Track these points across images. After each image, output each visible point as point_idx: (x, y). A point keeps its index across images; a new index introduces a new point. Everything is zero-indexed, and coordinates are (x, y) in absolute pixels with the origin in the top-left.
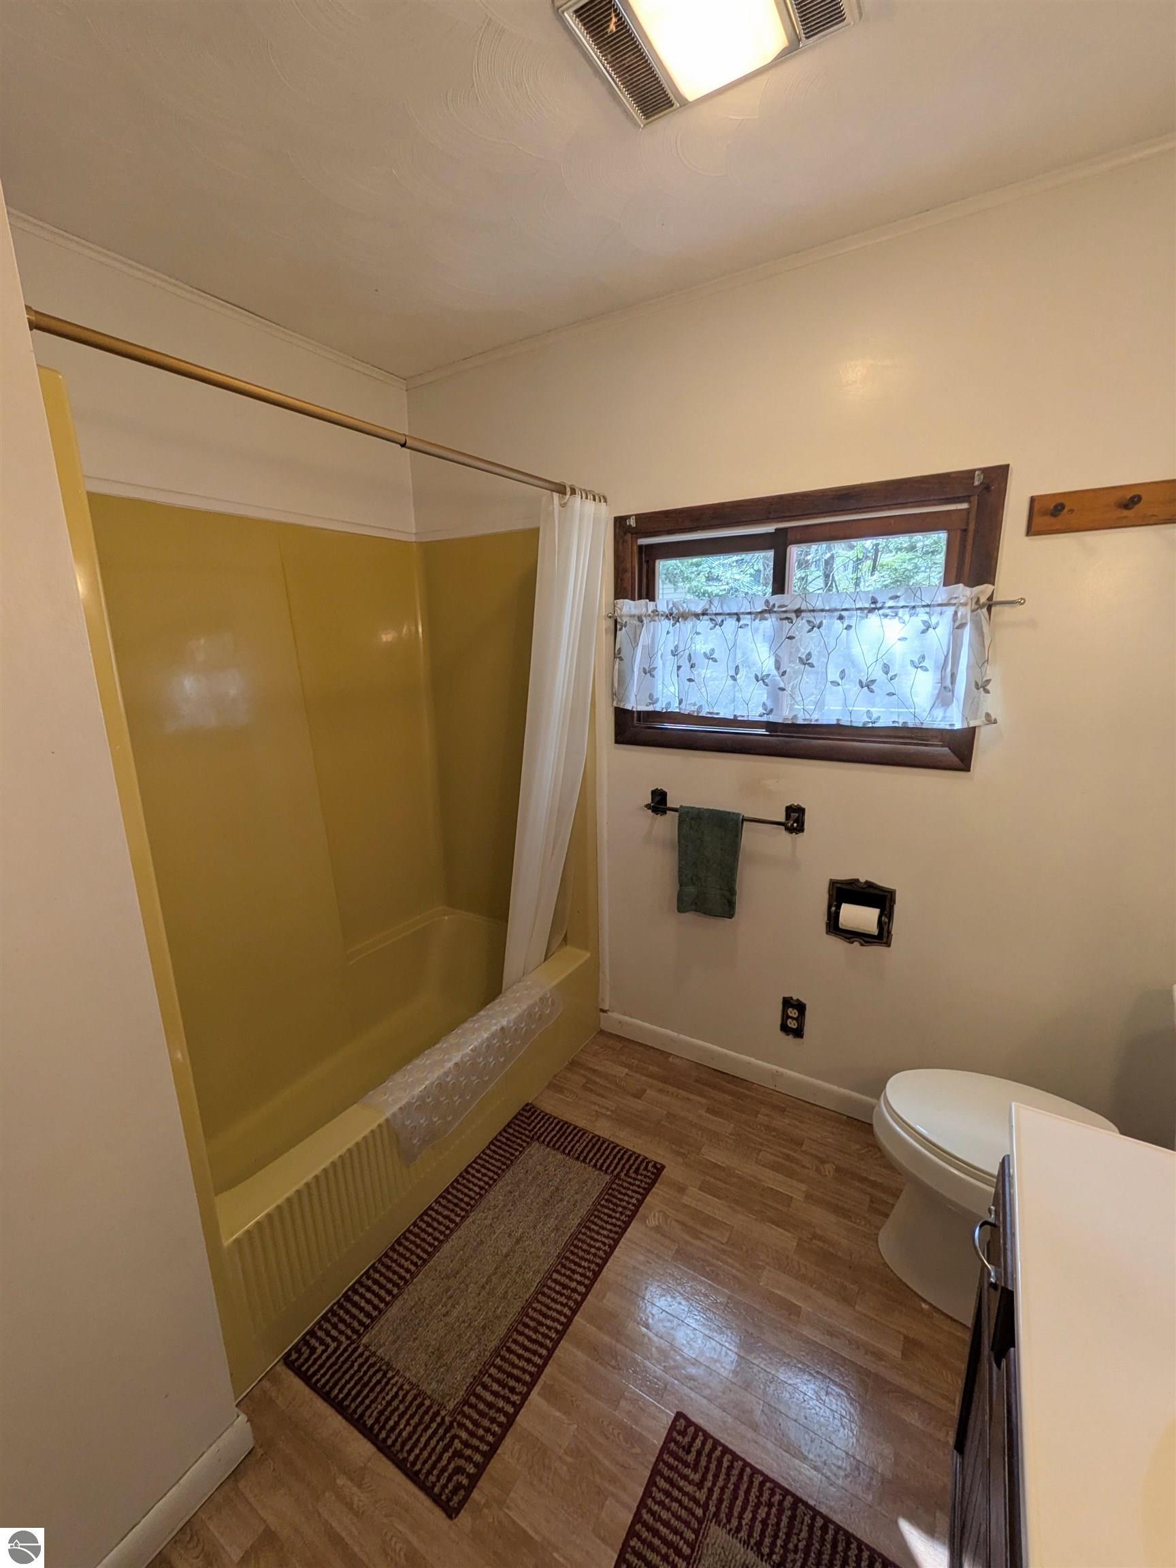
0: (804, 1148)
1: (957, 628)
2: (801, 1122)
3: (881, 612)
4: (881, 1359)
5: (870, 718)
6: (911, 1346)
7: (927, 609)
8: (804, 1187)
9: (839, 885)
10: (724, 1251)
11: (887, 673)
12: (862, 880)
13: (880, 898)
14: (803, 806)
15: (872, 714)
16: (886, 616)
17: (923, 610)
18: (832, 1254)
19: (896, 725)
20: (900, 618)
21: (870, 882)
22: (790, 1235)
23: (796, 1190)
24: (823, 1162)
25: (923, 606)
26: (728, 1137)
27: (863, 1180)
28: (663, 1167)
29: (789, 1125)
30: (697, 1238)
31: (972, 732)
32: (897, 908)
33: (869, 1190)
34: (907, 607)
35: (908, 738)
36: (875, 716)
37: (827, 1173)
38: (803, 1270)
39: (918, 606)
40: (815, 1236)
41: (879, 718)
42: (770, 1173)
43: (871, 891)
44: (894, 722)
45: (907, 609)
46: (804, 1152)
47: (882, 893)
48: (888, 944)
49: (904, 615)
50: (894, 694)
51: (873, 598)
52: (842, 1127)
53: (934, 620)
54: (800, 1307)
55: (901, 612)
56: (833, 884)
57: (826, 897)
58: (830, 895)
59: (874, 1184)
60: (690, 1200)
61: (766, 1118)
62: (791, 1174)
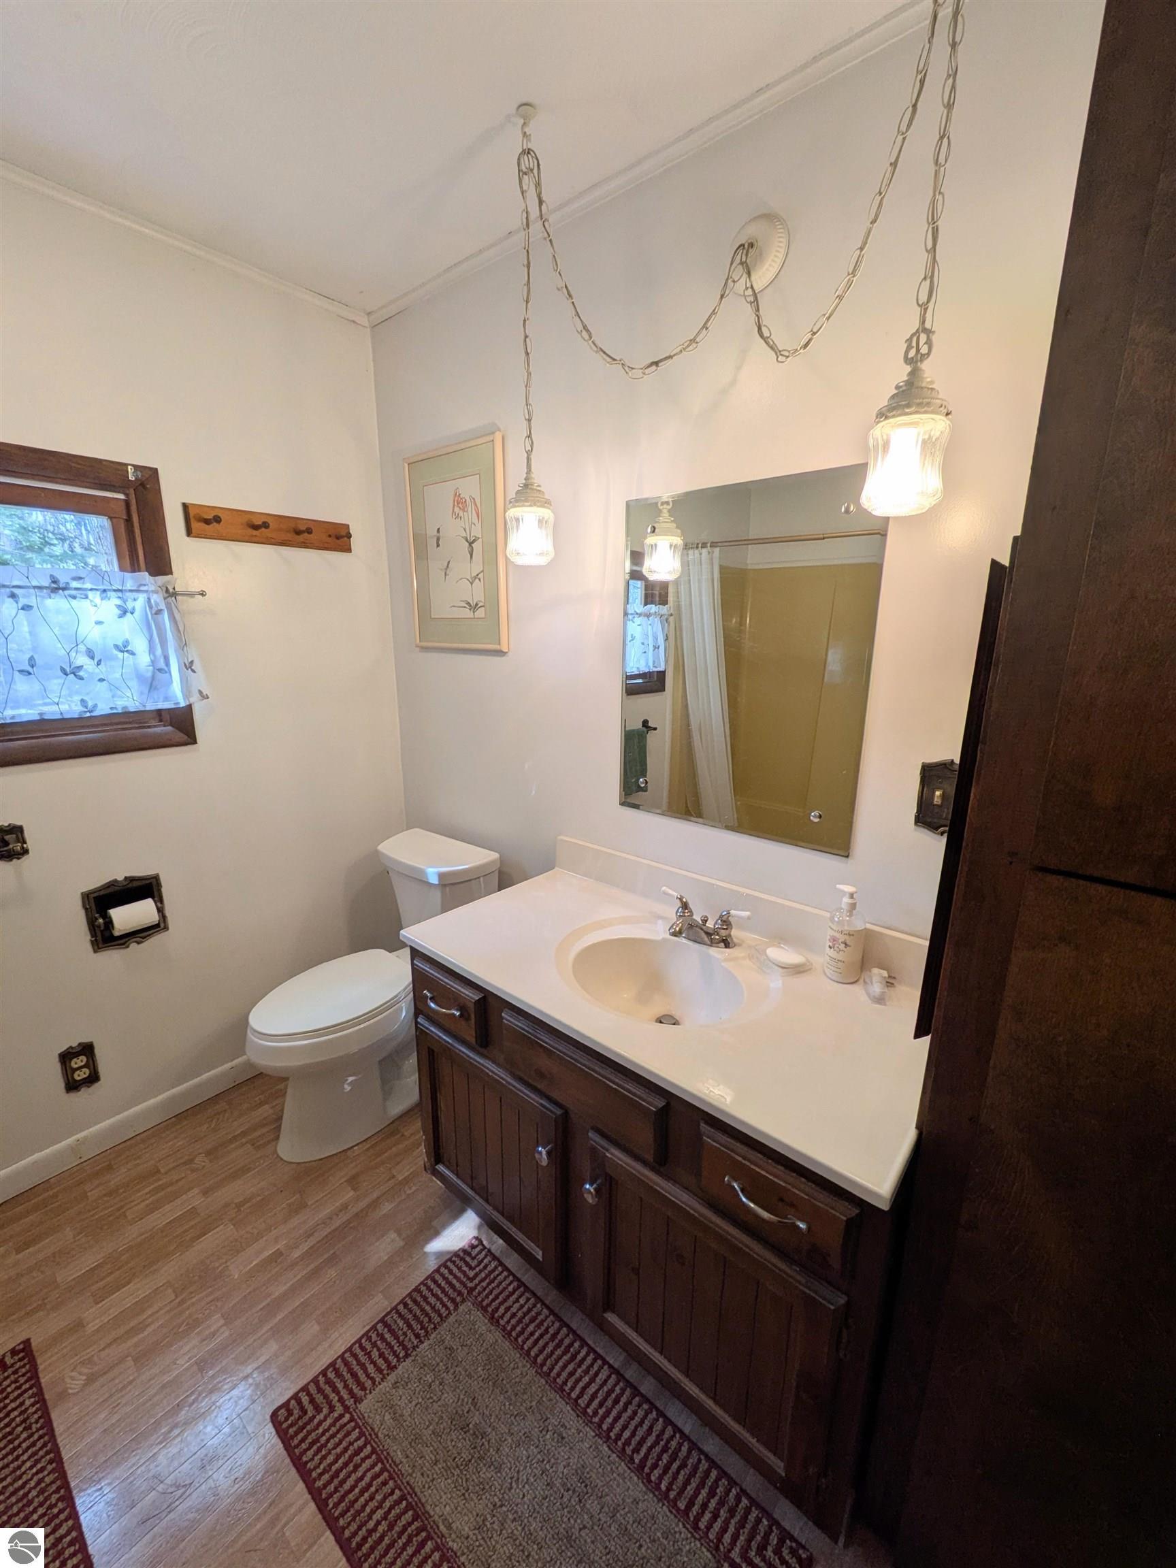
0: (163, 1171)
1: (156, 614)
2: (139, 1157)
3: (67, 592)
4: (347, 1208)
5: (86, 707)
6: (353, 1181)
7: (120, 594)
8: (196, 1191)
9: (95, 895)
10: (180, 1304)
11: (93, 658)
12: (120, 878)
13: (145, 888)
14: (18, 823)
15: (87, 702)
16: (74, 597)
17: (113, 594)
18: (263, 1199)
19: (115, 711)
20: (91, 601)
21: (130, 877)
22: (221, 1227)
23: (194, 1199)
24: (191, 1161)
25: (115, 591)
26: (75, 1241)
27: (235, 1138)
28: (27, 1342)
29: (129, 1170)
30: (143, 1329)
31: (190, 707)
32: (164, 890)
33: (244, 1140)
34: (97, 590)
35: (126, 723)
36: (90, 704)
37: (203, 1164)
38: (256, 1231)
39: (110, 590)
40: (239, 1206)
41: (95, 706)
42: (156, 1215)
43: (135, 884)
44: (111, 708)
45: (98, 593)
46: (166, 1173)
47: (144, 882)
48: (168, 929)
49: (94, 598)
50: (104, 680)
51: (51, 576)
52: (178, 1127)
53: (130, 605)
54: (278, 1249)
55: (90, 594)
56: (86, 896)
57: (82, 913)
58: (86, 909)
59: (244, 1134)
60: (97, 1321)
61: (101, 1188)
62: (175, 1196)
